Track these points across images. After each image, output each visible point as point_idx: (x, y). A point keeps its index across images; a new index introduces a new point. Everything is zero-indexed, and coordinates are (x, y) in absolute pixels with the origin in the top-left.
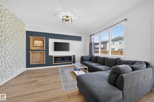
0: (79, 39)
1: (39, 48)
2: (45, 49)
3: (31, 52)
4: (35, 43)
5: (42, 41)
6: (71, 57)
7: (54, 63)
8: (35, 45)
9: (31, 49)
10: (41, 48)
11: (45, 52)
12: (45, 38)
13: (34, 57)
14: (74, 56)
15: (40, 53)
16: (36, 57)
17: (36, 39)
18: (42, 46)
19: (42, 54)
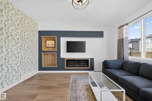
0: (100, 34)
1: (51, 49)
2: (56, 50)
3: (42, 53)
4: (47, 44)
5: (54, 41)
6: (88, 60)
7: (66, 68)
8: (47, 46)
9: (42, 50)
10: (53, 49)
11: (56, 53)
12: (56, 37)
13: (46, 59)
14: (92, 60)
15: (52, 55)
16: (48, 59)
17: (48, 39)
18: (54, 46)
19: (54, 55)
